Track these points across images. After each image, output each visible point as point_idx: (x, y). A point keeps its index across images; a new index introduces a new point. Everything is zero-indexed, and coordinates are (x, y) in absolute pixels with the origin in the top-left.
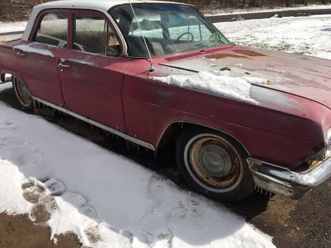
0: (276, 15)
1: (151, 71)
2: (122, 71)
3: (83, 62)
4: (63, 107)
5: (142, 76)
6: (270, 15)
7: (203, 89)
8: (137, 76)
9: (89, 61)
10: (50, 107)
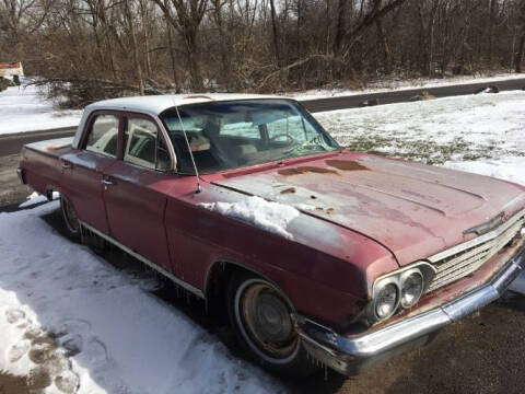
0: (488, 90)
1: (198, 192)
2: (166, 192)
3: (128, 179)
4: (109, 235)
5: (186, 199)
6: (478, 89)
7: (245, 219)
8: (181, 199)
9: (135, 177)
10: (97, 235)
